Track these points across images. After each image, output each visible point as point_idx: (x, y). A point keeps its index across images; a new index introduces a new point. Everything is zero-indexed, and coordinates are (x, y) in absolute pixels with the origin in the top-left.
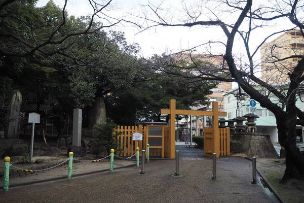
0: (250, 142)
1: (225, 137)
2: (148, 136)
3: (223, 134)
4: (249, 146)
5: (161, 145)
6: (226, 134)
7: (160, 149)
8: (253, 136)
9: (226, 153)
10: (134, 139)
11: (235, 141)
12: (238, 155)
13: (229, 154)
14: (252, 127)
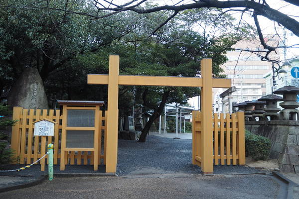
0: (285, 140)
1: (235, 130)
2: (65, 128)
3: (231, 124)
4: (285, 148)
5: (93, 146)
6: (237, 124)
7: (90, 152)
8: (293, 128)
9: (238, 160)
10: (37, 133)
11: (255, 138)
12: (261, 164)
13: (243, 161)
14: (293, 110)
